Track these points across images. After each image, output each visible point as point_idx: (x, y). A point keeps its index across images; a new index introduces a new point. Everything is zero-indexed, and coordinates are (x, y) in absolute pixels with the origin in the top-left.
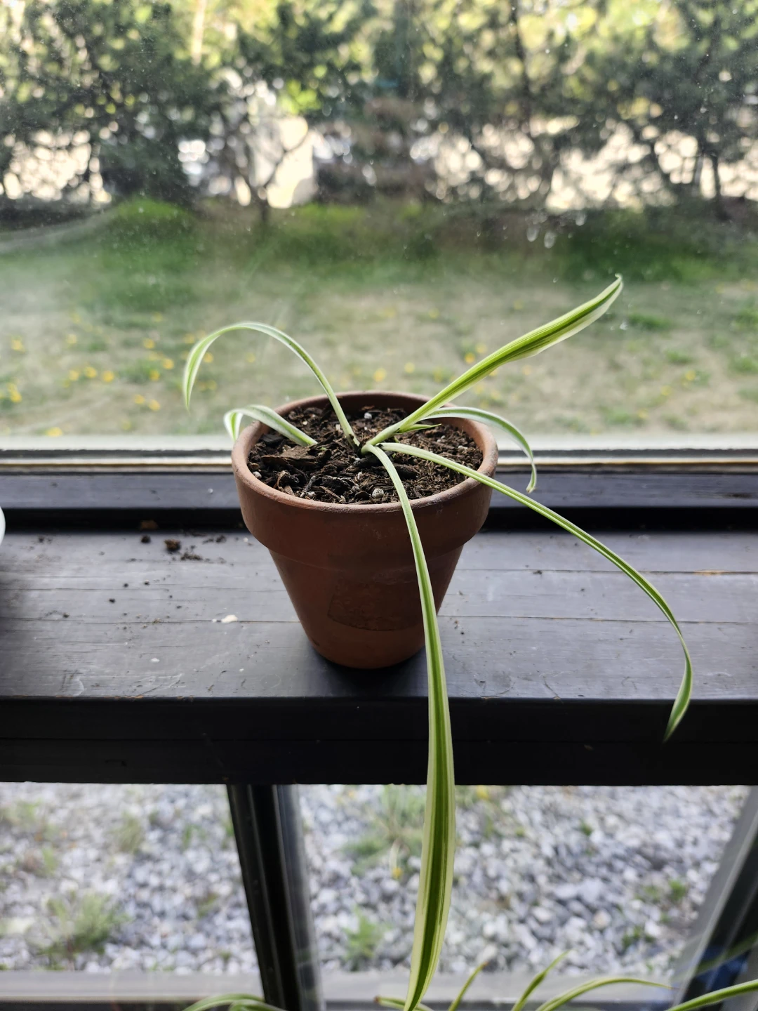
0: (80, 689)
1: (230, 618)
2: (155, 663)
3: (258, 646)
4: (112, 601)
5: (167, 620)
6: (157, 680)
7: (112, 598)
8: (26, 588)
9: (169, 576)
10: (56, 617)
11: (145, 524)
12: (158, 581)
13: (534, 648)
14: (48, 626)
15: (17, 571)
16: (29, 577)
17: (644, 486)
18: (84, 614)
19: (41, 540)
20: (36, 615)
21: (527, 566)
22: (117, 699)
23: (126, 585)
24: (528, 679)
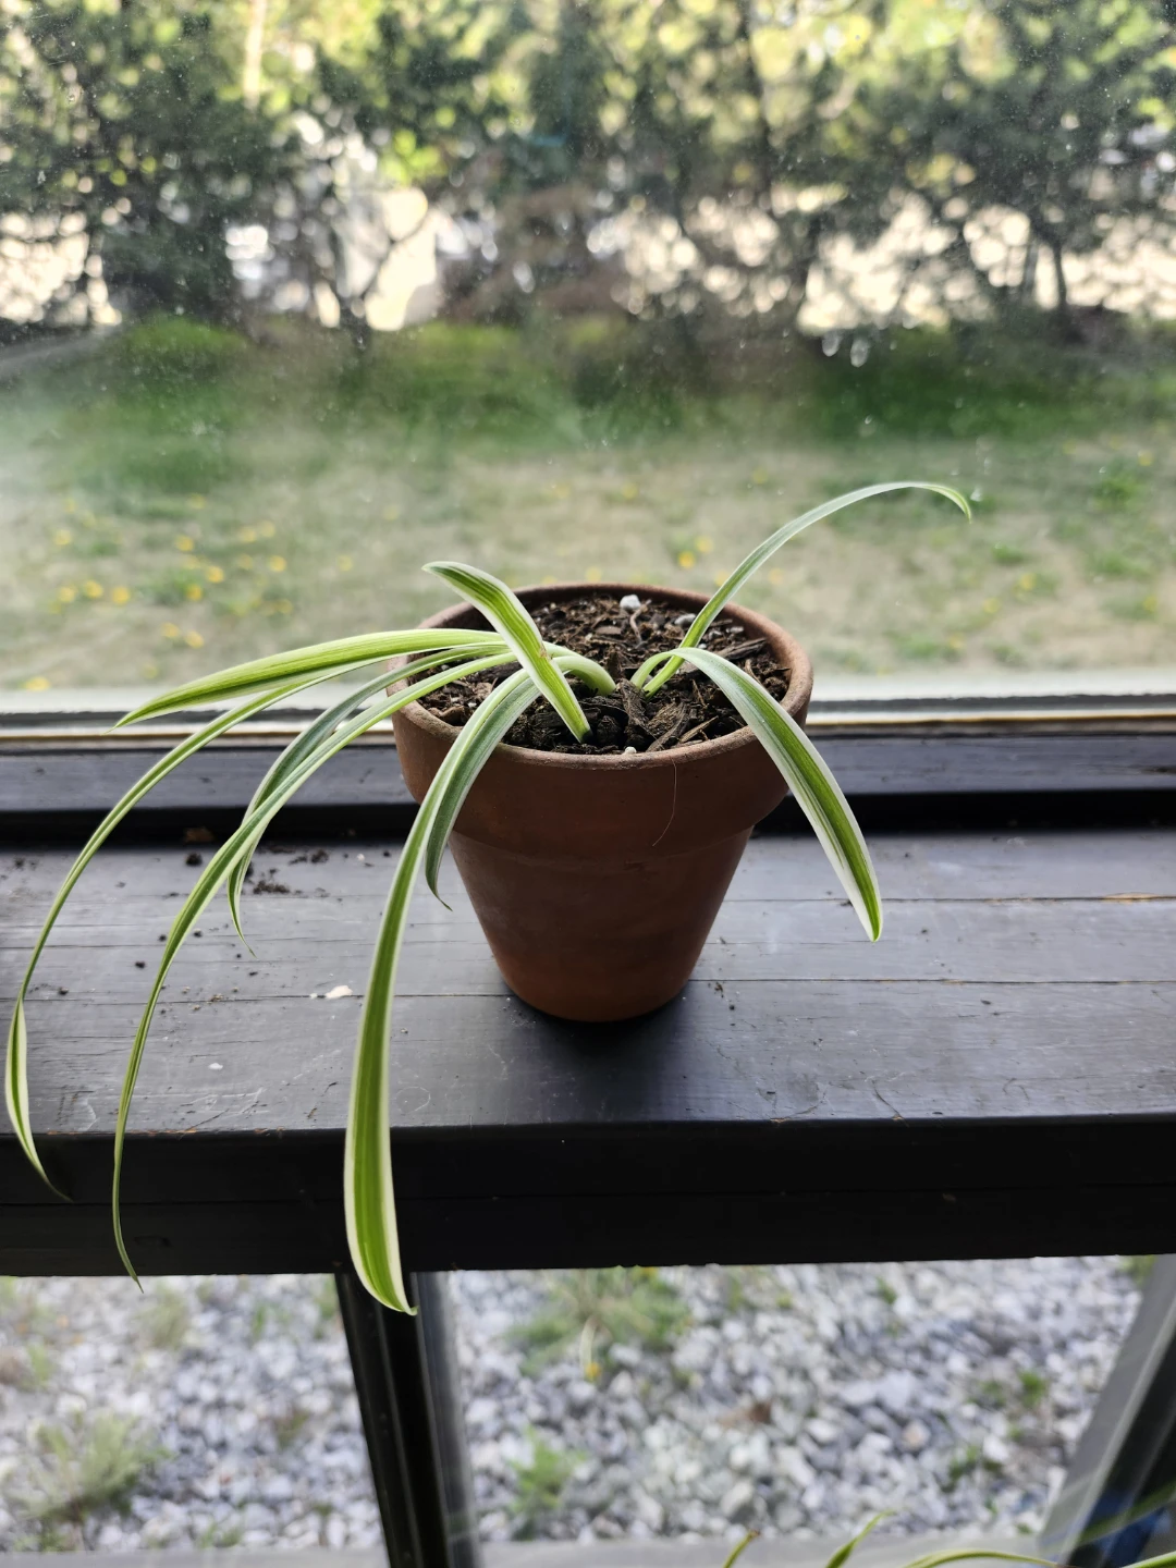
0: (89, 1119)
1: (339, 991)
2: (217, 1072)
4: (140, 965)
5: (234, 997)
6: (220, 1102)
7: (140, 960)
10: (46, 994)
11: (191, 835)
12: (217, 929)
13: (853, 1032)
14: (32, 1012)
17: (1013, 756)
18: (93, 989)
19: (19, 864)
20: (11, 992)
21: (829, 893)
22: (152, 1134)
23: (163, 938)
24: (849, 1088)
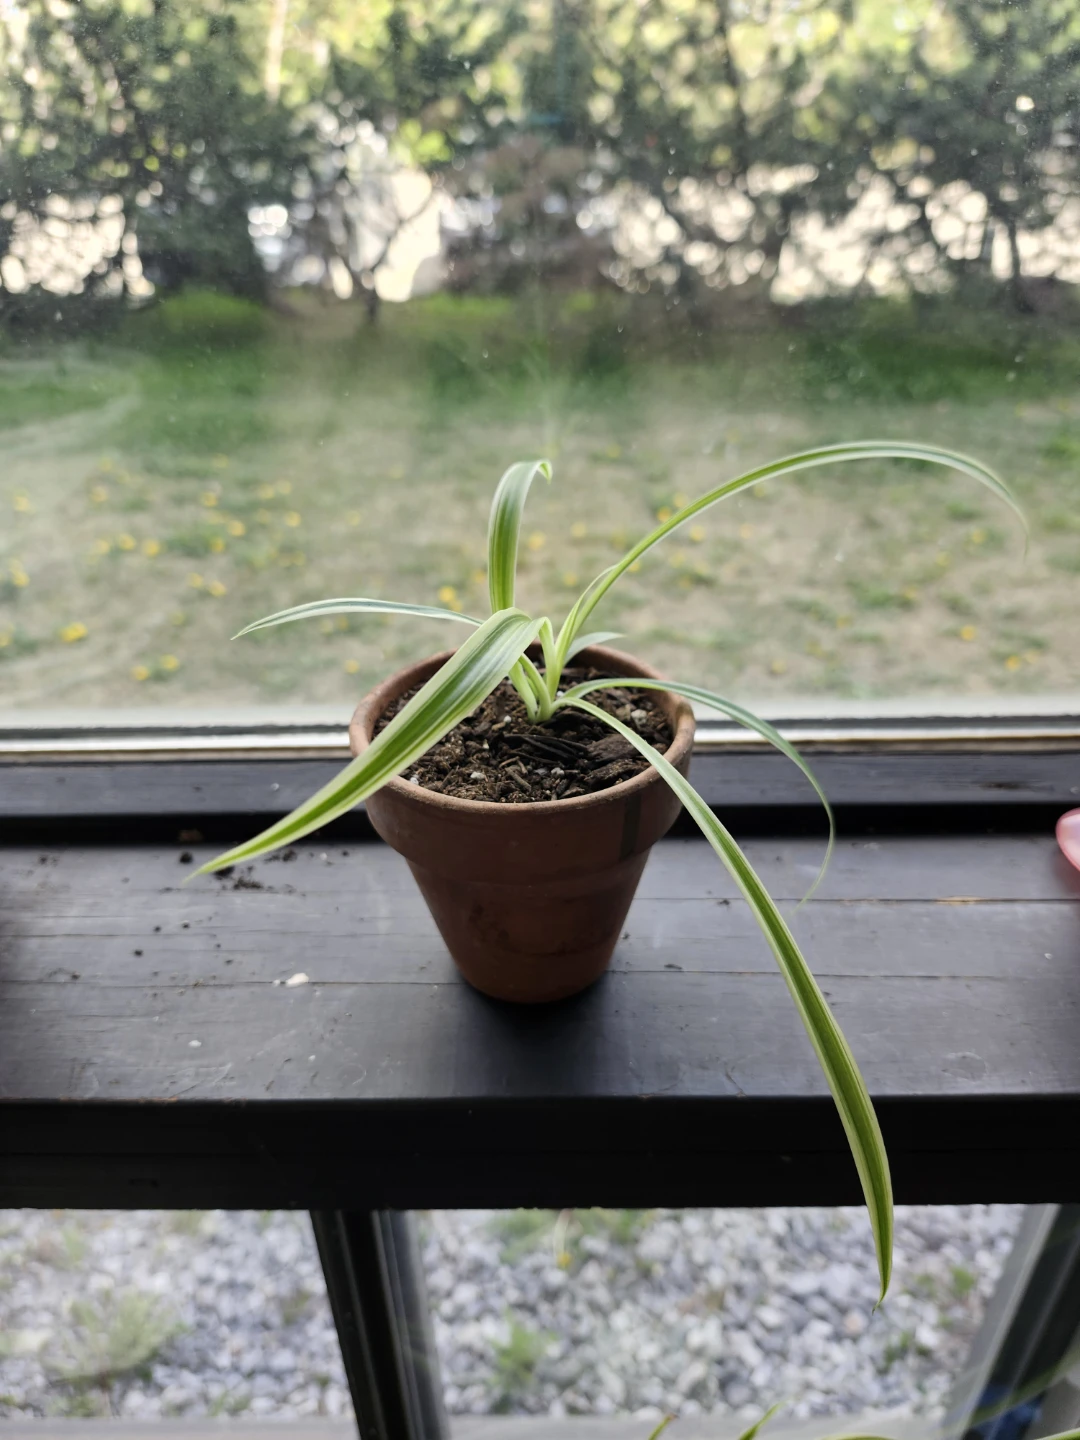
0: (93, 1088)
1: (298, 979)
2: (196, 1049)
3: (335, 1021)
4: (138, 953)
5: (212, 982)
6: (197, 1074)
7: (139, 949)
8: (22, 935)
9: (216, 914)
10: (62, 978)
11: (184, 835)
12: (201, 921)
13: (714, 1019)
14: (50, 993)
15: (10, 908)
16: (26, 917)
17: (873, 773)
18: (100, 974)
19: (43, 860)
20: (34, 976)
21: (710, 892)
22: (142, 1101)
23: (158, 929)
24: (703, 1067)
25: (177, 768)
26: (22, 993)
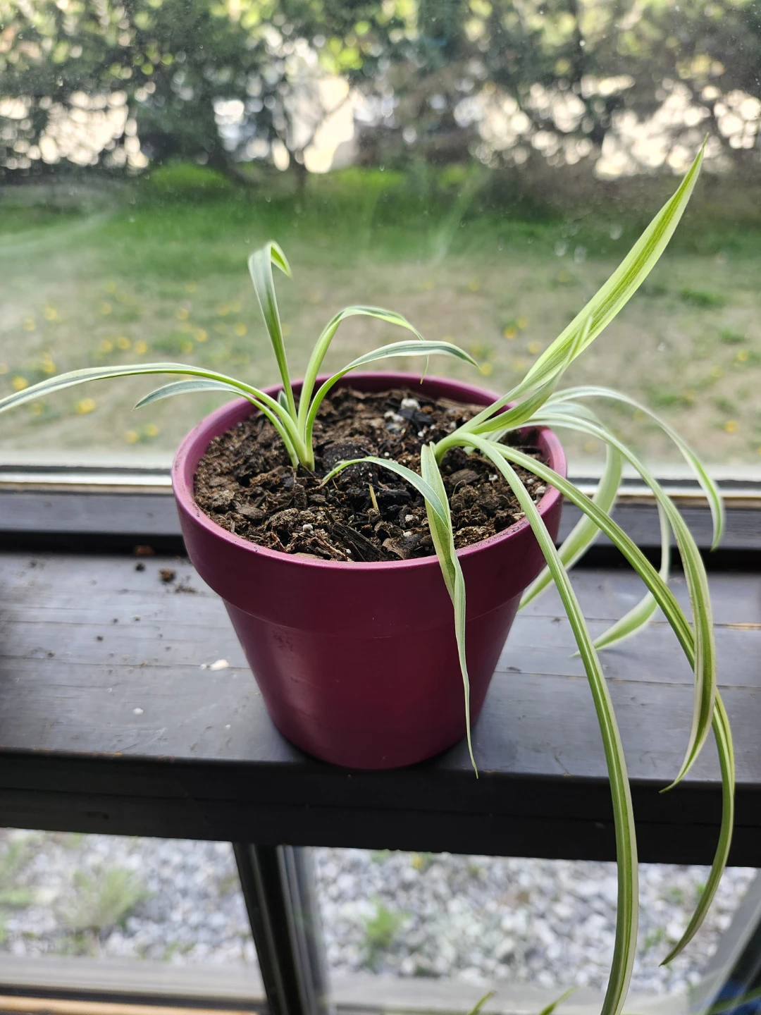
0: (57, 743)
1: (220, 664)
2: (139, 715)
3: (248, 698)
4: (100, 639)
5: (154, 664)
6: (139, 735)
7: (100, 635)
8: (13, 621)
9: (161, 611)
10: (41, 655)
11: (140, 549)
12: (150, 616)
13: (546, 712)
14: (31, 666)
15: (6, 600)
16: (17, 607)
18: (70, 653)
19: (33, 565)
20: (20, 652)
21: (546, 612)
22: (95, 755)
23: (116, 621)
24: (537, 751)
25: (136, 499)
26: (10, 665)
